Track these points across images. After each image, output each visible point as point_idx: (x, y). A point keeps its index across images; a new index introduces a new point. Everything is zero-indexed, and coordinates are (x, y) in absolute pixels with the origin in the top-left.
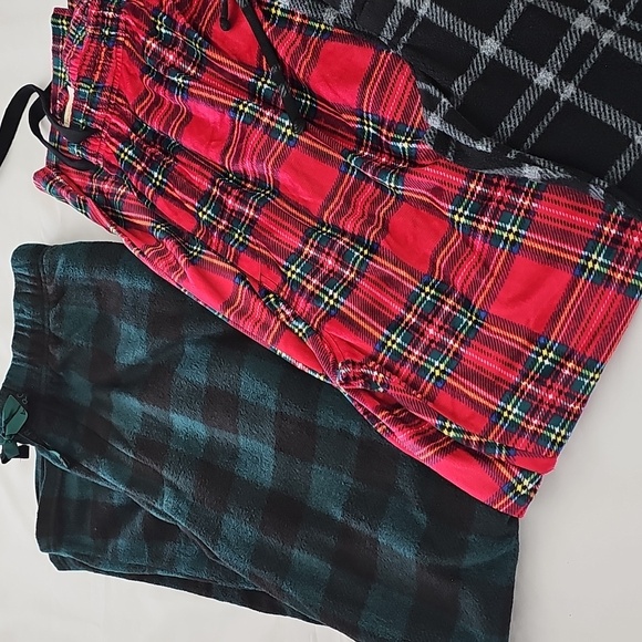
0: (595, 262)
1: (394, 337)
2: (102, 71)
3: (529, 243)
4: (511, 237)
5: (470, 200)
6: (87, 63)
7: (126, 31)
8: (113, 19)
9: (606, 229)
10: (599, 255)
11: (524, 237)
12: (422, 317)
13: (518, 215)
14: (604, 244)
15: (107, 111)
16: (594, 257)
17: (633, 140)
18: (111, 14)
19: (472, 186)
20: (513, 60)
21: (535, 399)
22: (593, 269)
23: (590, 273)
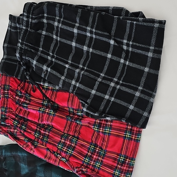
0: (128, 135)
1: (86, 159)
2: (6, 104)
3: (112, 133)
4: (108, 132)
5: (97, 124)
6: (2, 103)
7: (11, 95)
8: (7, 93)
9: (128, 127)
10: (128, 133)
11: (111, 131)
12: (92, 153)
13: (108, 127)
14: (129, 131)
15: (9, 113)
16: (127, 134)
17: (129, 108)
18: (6, 92)
19: (97, 121)
20: (99, 94)
21: (122, 169)
22: (127, 137)
23: (127, 138)
